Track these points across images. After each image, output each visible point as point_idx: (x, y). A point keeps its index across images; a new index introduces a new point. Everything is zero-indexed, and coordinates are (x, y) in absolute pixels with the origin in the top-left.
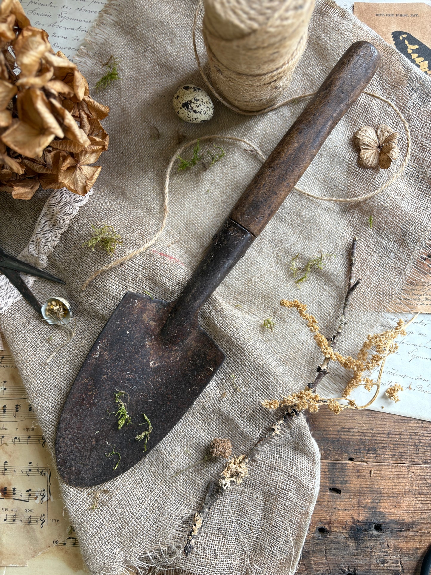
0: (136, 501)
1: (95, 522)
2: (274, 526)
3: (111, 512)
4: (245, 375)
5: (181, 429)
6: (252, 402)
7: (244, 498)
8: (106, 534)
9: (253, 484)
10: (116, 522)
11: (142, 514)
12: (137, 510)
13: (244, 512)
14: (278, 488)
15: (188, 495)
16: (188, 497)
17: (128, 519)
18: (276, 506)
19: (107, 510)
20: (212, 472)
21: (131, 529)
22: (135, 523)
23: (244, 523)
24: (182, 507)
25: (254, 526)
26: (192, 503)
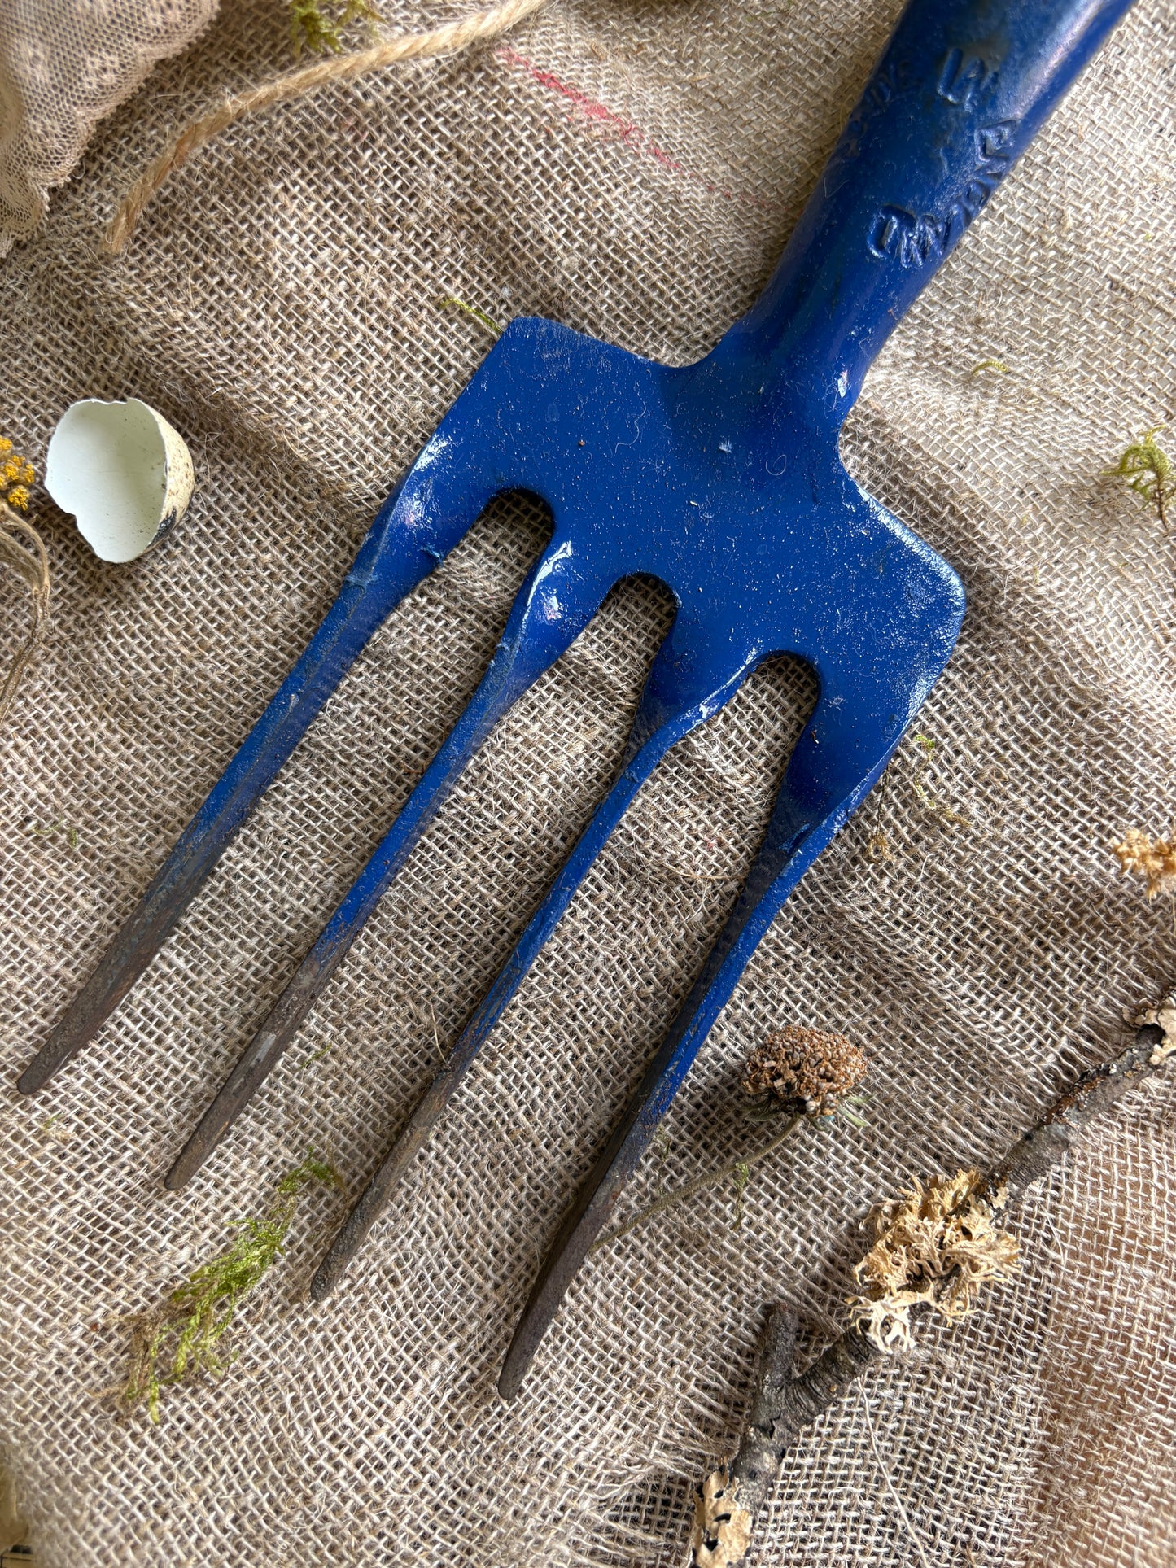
0: (359, 1377)
1: (122, 1476)
2: (1097, 1548)
3: (215, 1424)
4: (986, 744)
5: (617, 1015)
6: (1026, 880)
7: (938, 1403)
8: (182, 1542)
9: (988, 1329)
10: (242, 1478)
11: (393, 1447)
12: (361, 1425)
13: (935, 1477)
14: (1133, 1347)
15: (642, 1365)
16: (640, 1373)
17: (310, 1470)
18: (1120, 1444)
19: (189, 1418)
20: (777, 1254)
21: (325, 1519)
22: (350, 1492)
23: (934, 1530)
24: (610, 1425)
25: (985, 1545)
26: (661, 1412)
